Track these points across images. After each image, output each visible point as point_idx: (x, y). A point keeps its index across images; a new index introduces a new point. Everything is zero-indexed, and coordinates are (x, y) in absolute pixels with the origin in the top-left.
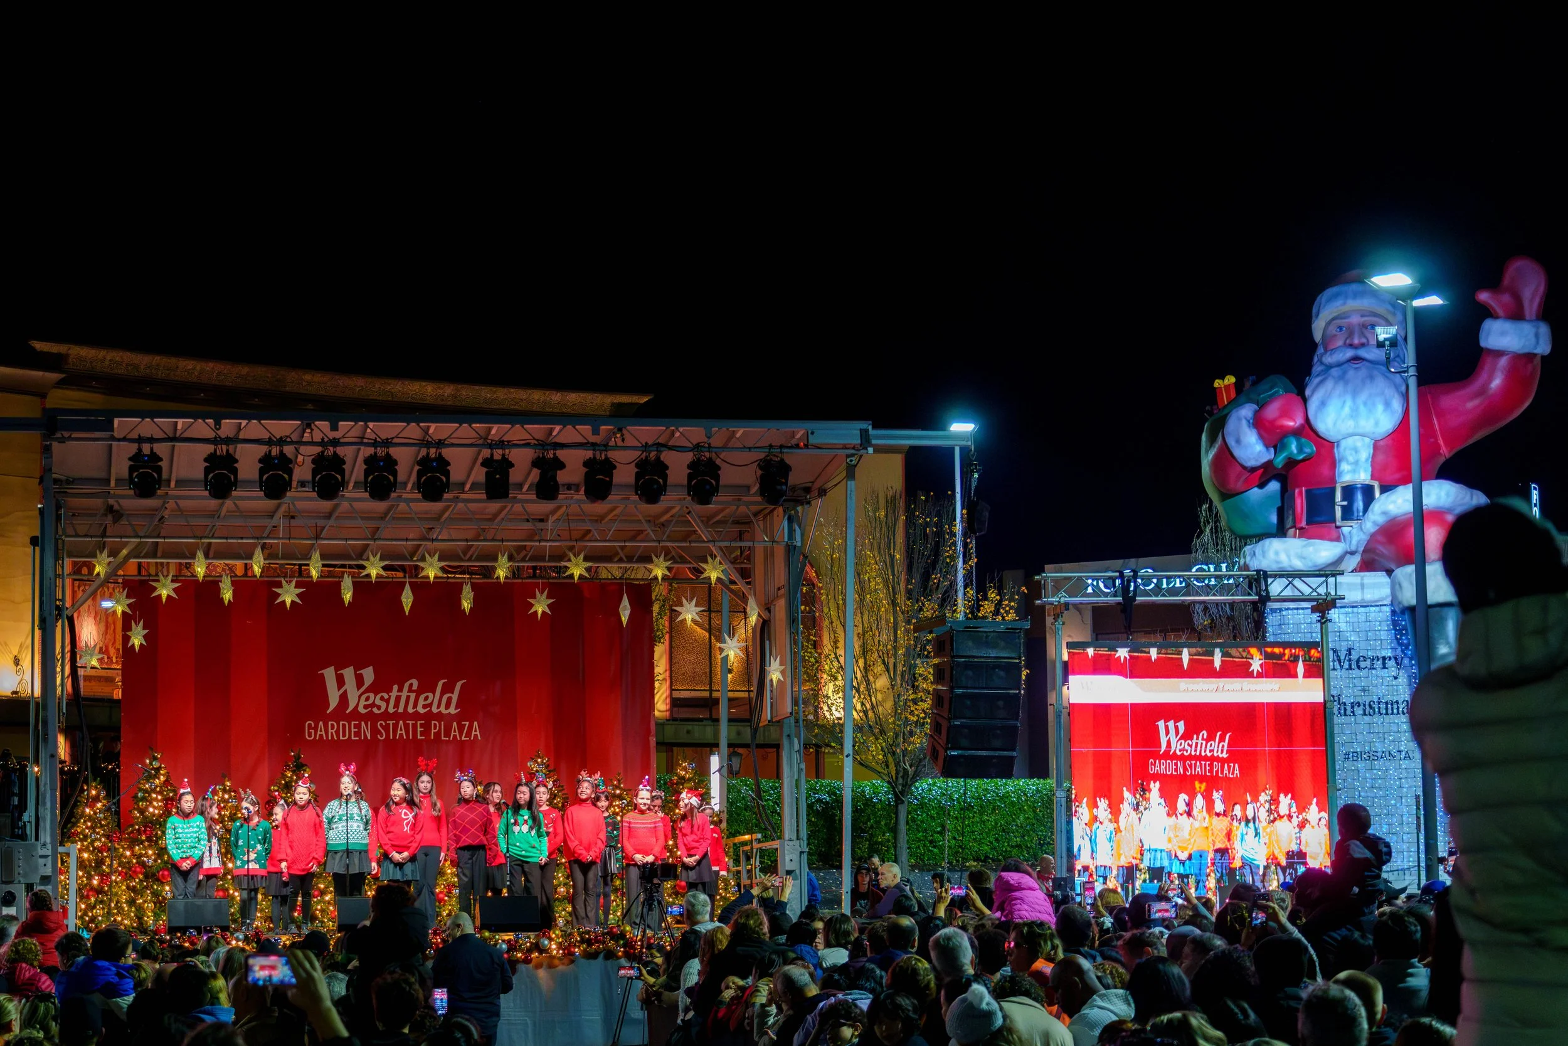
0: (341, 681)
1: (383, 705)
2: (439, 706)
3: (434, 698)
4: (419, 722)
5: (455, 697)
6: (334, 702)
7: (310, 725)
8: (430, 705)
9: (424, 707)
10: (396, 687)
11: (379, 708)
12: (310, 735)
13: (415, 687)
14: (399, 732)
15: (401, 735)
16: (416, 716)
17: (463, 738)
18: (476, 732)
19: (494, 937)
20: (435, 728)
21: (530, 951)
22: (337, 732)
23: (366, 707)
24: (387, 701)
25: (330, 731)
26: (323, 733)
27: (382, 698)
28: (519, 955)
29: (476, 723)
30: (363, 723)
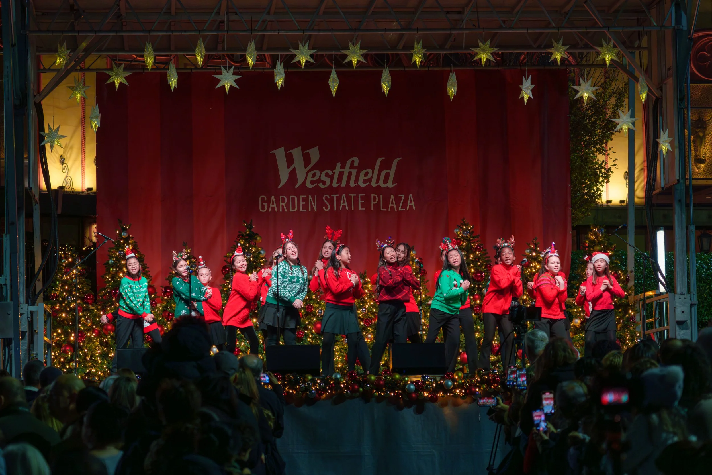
0: (290, 160)
1: (328, 180)
2: (377, 181)
3: (373, 174)
4: (360, 195)
5: (392, 173)
6: (284, 178)
7: (263, 199)
8: (370, 180)
9: (365, 181)
10: (339, 165)
11: (324, 183)
12: (263, 208)
13: (356, 164)
14: (342, 204)
15: (344, 207)
16: (357, 189)
17: (400, 209)
18: (411, 204)
19: (404, 379)
20: (374, 201)
21: (435, 391)
22: (287, 205)
23: (312, 182)
24: (332, 177)
25: (281, 204)
26: (275, 206)
27: (327, 175)
28: (426, 394)
29: (411, 196)
30: (310, 197)
